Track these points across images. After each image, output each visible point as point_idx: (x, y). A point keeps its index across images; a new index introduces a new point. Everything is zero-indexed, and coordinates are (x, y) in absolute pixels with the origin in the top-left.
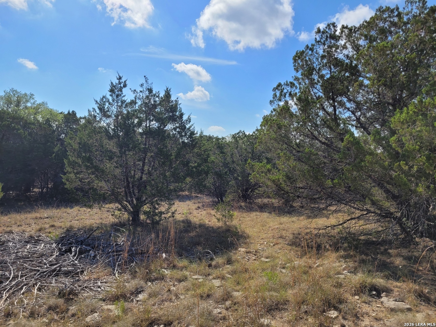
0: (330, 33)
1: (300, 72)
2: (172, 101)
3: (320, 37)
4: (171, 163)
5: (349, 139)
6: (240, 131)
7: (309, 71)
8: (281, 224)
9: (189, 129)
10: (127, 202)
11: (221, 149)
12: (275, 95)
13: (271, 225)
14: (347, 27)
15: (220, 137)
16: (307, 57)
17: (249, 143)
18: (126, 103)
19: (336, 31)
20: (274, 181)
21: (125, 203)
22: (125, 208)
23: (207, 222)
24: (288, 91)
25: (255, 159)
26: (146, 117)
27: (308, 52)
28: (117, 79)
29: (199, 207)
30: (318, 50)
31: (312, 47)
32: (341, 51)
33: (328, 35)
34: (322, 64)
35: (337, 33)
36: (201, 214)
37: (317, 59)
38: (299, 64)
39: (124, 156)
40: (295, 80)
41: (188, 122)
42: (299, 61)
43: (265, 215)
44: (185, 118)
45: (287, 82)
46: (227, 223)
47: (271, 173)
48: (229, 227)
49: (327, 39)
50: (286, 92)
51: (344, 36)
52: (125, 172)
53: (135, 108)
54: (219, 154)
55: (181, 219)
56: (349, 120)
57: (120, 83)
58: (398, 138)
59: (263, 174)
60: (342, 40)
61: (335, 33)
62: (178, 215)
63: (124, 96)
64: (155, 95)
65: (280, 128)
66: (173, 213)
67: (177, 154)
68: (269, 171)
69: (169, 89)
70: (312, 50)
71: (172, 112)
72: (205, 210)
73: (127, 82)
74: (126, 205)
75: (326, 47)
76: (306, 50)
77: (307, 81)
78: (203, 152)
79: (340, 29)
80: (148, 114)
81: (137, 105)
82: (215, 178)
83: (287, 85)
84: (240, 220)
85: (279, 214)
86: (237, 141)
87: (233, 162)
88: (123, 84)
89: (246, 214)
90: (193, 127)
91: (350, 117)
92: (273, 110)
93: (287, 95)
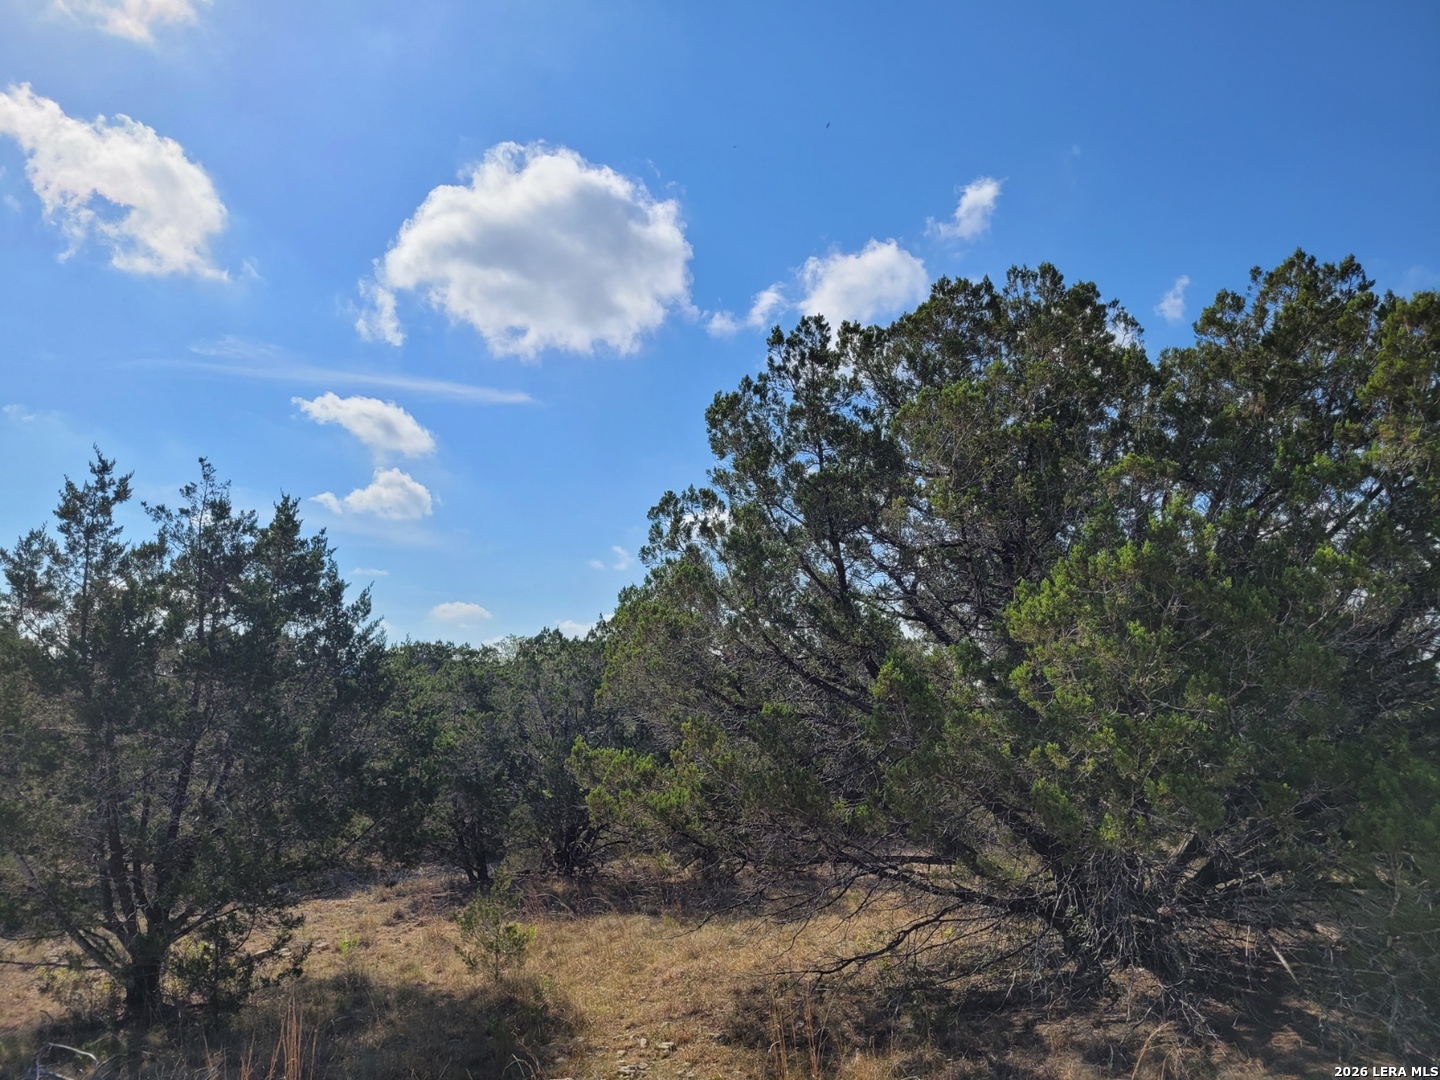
0: (810, 345)
1: (730, 457)
2: (303, 543)
3: (784, 355)
4: (294, 767)
5: (894, 676)
6: (545, 630)
7: (757, 455)
8: (694, 956)
9: (363, 638)
10: (109, 929)
11: (478, 694)
12: (657, 531)
13: (661, 966)
14: (856, 329)
15: (476, 646)
16: (749, 414)
17: (575, 669)
18: (122, 555)
19: (828, 339)
20: (663, 814)
21: (101, 931)
22: (101, 955)
23: (429, 976)
24: (696, 518)
25: (597, 725)
26: (203, 599)
27: (750, 399)
28: (93, 471)
29: (399, 916)
30: (779, 392)
31: (760, 383)
32: (846, 396)
33: (806, 351)
34: (794, 433)
35: (832, 346)
36: (407, 945)
37: (780, 421)
38: (725, 433)
39: (105, 754)
40: (716, 481)
41: (360, 614)
42: (726, 425)
43: (640, 923)
44: (349, 599)
45: (691, 489)
46: (506, 973)
47: (654, 783)
48: (513, 986)
49: (802, 364)
50: (692, 523)
51: (851, 354)
52: (108, 813)
53: (161, 567)
54: (471, 715)
55: (330, 973)
56: (884, 595)
57: (102, 486)
58: (1034, 672)
59: (629, 792)
60: (846, 365)
61: (824, 346)
62: (318, 957)
63: (117, 531)
64: (239, 523)
65: (675, 633)
66: (299, 959)
67: (318, 733)
68: (647, 778)
69: (290, 503)
70: (760, 391)
71: (301, 581)
72: (421, 924)
73: (131, 484)
74: (106, 941)
75: (801, 384)
76: (744, 392)
77: (752, 485)
78: (416, 716)
79: (839, 333)
80: (205, 591)
81: (167, 559)
82: (460, 800)
83: (693, 498)
84: (550, 955)
85: (684, 914)
86: (536, 666)
87: (525, 737)
88: (114, 488)
89: (572, 927)
90: (377, 631)
91: (885, 588)
92: (650, 576)
93: (695, 531)
